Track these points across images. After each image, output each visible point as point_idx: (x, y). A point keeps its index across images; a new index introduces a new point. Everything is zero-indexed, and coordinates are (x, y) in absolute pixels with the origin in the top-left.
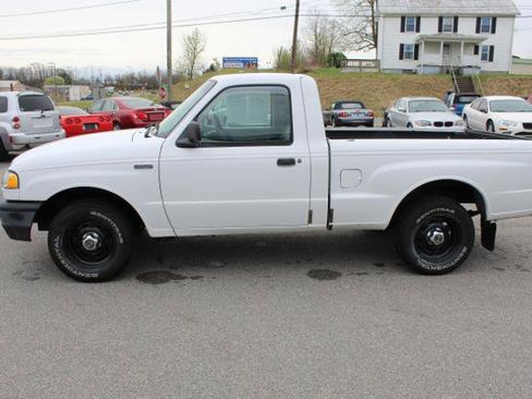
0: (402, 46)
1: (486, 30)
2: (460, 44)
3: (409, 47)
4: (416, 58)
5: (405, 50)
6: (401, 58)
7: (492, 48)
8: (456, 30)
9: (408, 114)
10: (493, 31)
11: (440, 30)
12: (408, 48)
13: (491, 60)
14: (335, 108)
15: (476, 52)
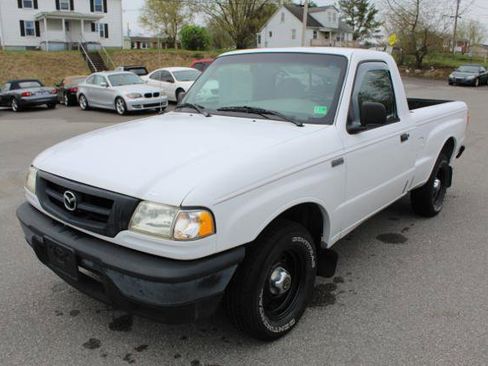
0: (22, 22)
1: (99, 9)
2: (79, 22)
3: (29, 23)
4: (38, 35)
5: (25, 27)
6: (23, 34)
7: (106, 25)
8: (72, 8)
9: (111, 87)
10: (106, 11)
11: (58, 8)
12: (29, 25)
13: (107, 36)
14: (11, 88)
15: (93, 30)
